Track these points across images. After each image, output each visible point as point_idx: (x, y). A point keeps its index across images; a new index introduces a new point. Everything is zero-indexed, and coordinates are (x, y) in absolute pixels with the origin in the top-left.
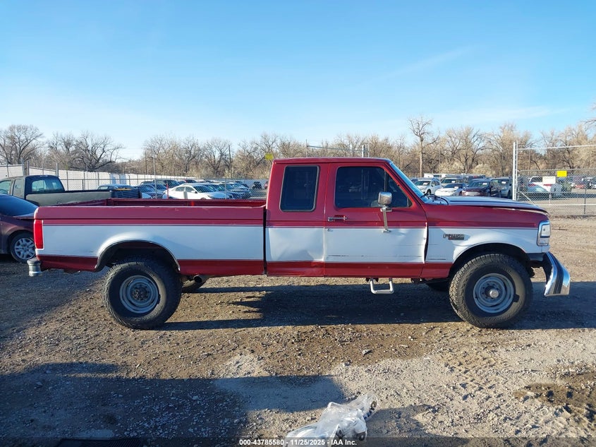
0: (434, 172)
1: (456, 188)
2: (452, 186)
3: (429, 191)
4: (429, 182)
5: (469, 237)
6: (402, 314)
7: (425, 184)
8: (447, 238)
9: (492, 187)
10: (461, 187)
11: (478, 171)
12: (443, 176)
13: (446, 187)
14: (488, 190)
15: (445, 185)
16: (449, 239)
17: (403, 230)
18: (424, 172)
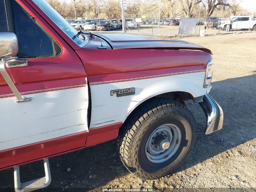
0: (82, 17)
1: (93, 24)
2: (91, 24)
3: (81, 26)
4: (80, 22)
5: (141, 90)
6: (69, 170)
7: (78, 22)
8: (115, 95)
9: (110, 24)
10: (95, 24)
11: (101, 16)
12: (86, 19)
13: (89, 24)
14: (108, 26)
15: (88, 23)
16: (118, 95)
17: (51, 94)
18: (77, 17)
